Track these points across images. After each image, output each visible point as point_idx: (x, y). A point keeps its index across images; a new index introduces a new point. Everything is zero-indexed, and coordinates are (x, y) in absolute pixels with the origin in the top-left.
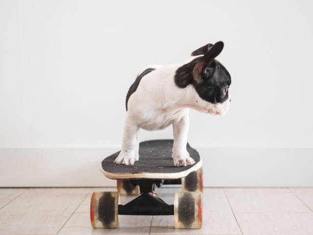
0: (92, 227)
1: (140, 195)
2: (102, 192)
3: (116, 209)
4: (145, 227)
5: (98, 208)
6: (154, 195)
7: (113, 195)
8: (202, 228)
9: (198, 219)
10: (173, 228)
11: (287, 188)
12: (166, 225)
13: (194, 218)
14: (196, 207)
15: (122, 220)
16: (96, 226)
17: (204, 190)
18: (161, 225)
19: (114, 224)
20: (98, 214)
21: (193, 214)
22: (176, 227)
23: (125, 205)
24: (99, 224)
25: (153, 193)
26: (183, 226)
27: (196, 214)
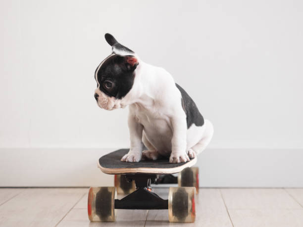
0: (90, 221)
1: (136, 190)
2: (99, 187)
3: (113, 203)
4: (140, 221)
5: (95, 202)
6: (149, 190)
7: (110, 190)
8: (196, 222)
9: (191, 213)
10: (168, 222)
11: (283, 188)
12: (160, 219)
13: (187, 212)
14: (190, 202)
15: (118, 214)
16: (94, 220)
17: (200, 190)
18: (156, 219)
19: (111, 217)
20: (95, 208)
21: (187, 208)
22: (170, 221)
23: (122, 200)
24: (96, 218)
25: (148, 188)
26: (177, 220)
27: (189, 208)
